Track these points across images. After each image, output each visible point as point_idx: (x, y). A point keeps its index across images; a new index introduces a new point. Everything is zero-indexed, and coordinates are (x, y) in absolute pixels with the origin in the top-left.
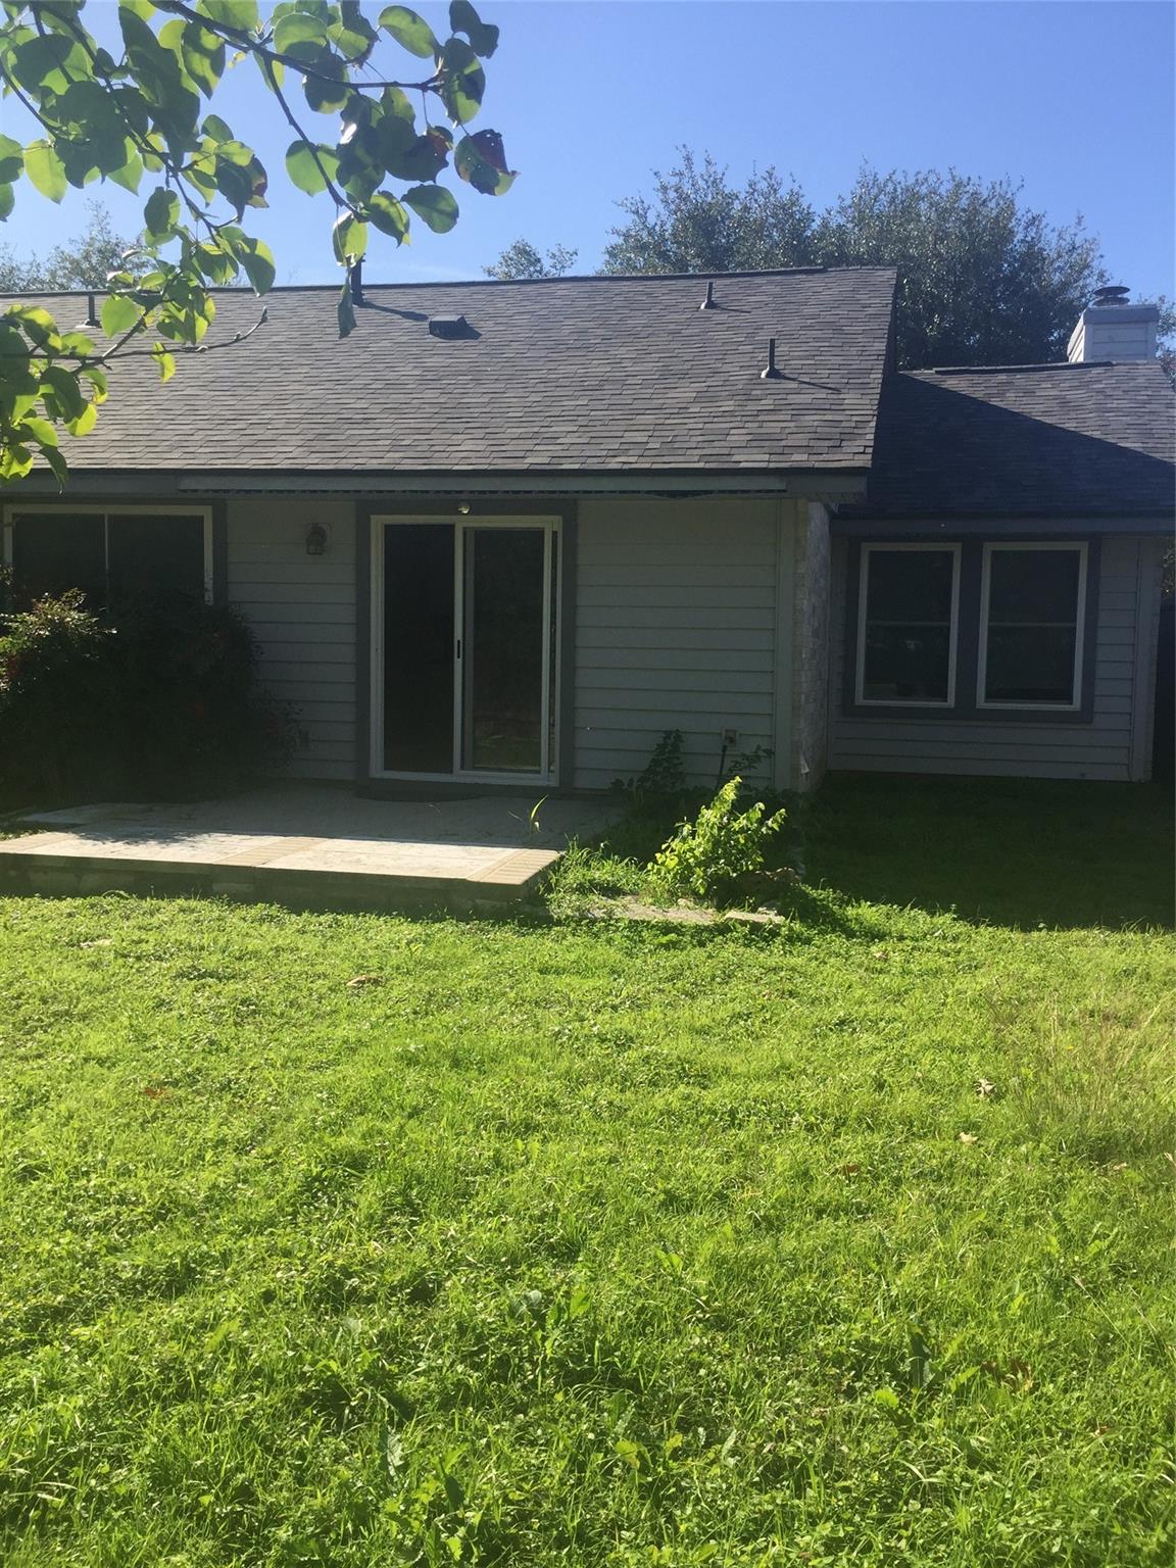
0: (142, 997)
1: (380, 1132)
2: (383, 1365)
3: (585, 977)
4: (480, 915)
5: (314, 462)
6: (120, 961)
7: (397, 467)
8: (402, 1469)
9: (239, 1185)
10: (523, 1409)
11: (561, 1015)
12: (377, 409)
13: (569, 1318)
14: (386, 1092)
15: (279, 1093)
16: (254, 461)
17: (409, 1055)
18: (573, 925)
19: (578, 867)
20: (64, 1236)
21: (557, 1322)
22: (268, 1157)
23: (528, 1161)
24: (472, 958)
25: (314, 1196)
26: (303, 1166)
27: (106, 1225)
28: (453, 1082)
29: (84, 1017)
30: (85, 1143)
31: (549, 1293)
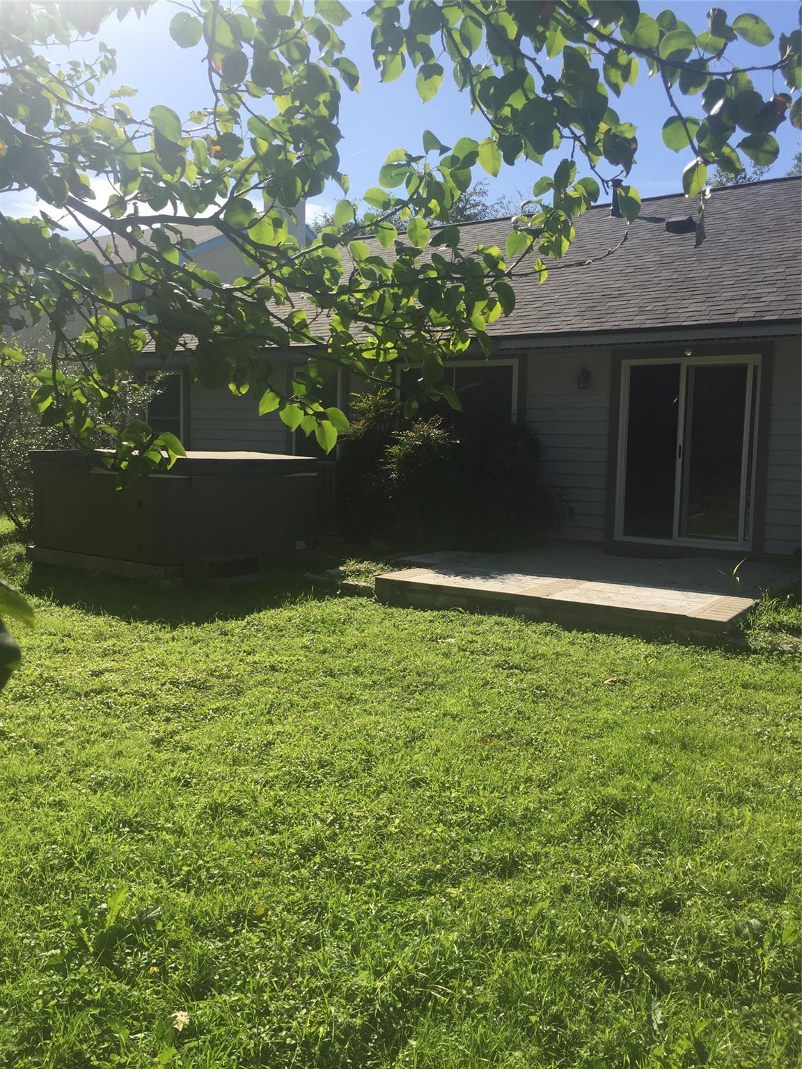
0: (475, 678)
1: (634, 789)
2: (646, 951)
3: (777, 694)
4: (696, 641)
5: (586, 326)
6: (462, 653)
7: (643, 326)
8: (663, 1026)
9: (543, 810)
10: (748, 1002)
11: (760, 720)
12: (629, 286)
13: (781, 944)
14: (636, 761)
15: (564, 752)
16: (548, 328)
17: (651, 737)
18: (766, 654)
19: (770, 612)
20: (439, 827)
21: (772, 945)
22: (560, 794)
23: (742, 824)
24: (691, 672)
25: (592, 825)
26: (583, 804)
27: (463, 823)
28: (684, 760)
29: (442, 687)
30: (447, 768)
31: (765, 922)
